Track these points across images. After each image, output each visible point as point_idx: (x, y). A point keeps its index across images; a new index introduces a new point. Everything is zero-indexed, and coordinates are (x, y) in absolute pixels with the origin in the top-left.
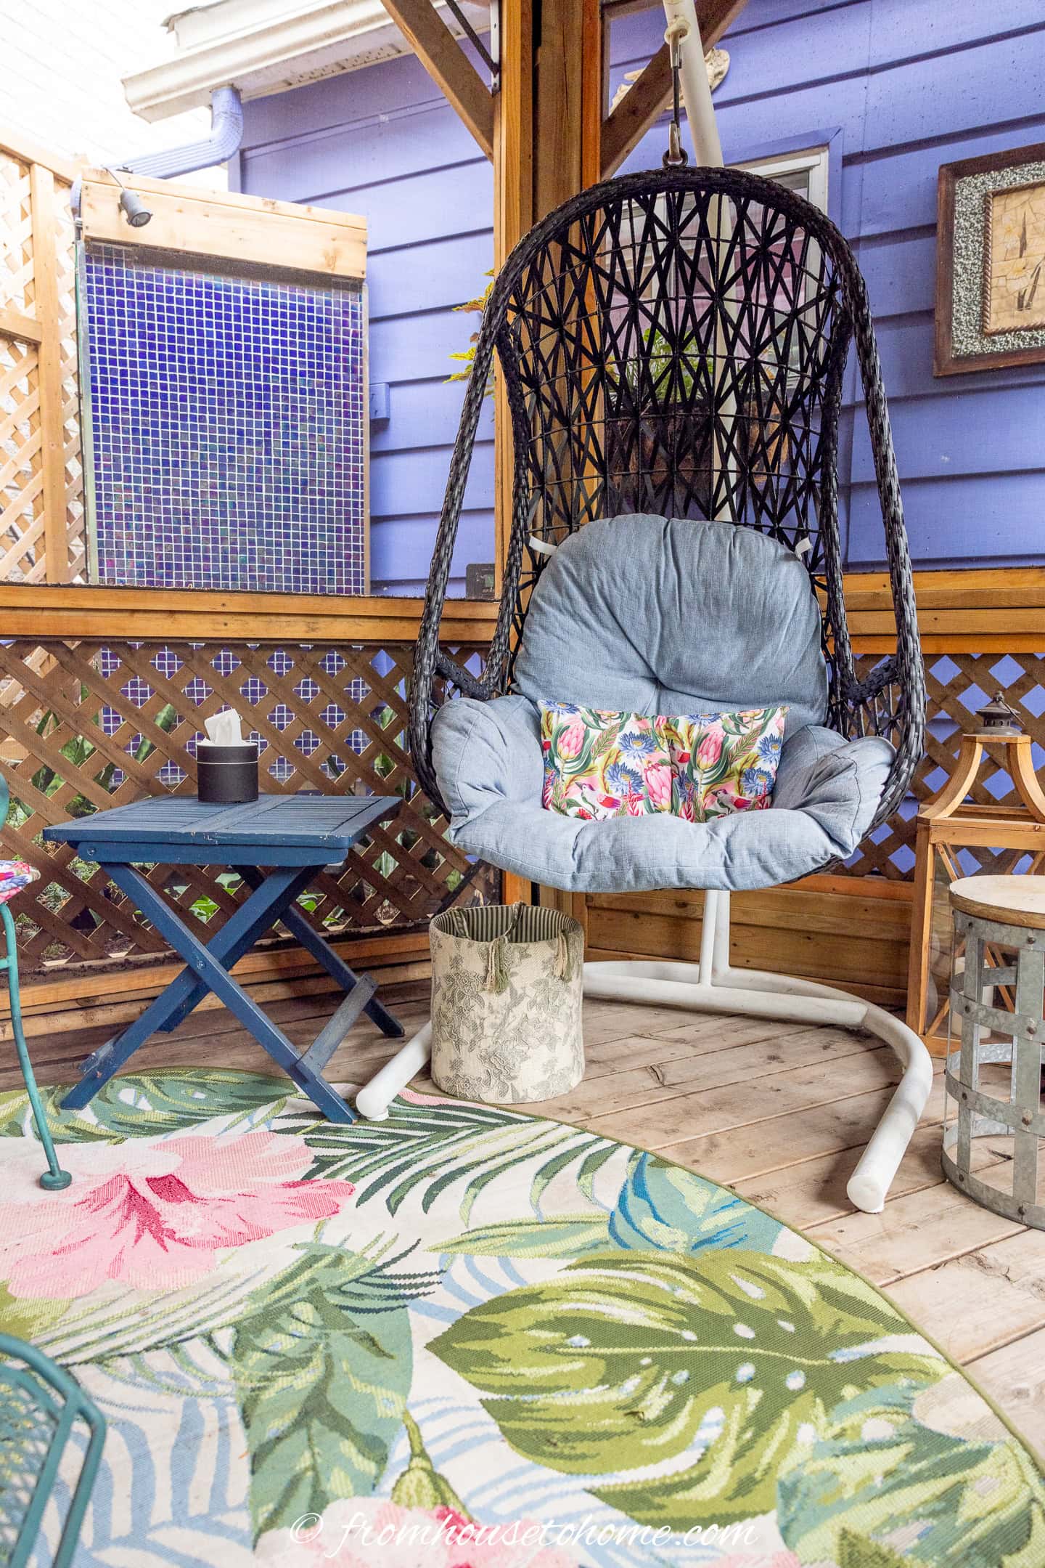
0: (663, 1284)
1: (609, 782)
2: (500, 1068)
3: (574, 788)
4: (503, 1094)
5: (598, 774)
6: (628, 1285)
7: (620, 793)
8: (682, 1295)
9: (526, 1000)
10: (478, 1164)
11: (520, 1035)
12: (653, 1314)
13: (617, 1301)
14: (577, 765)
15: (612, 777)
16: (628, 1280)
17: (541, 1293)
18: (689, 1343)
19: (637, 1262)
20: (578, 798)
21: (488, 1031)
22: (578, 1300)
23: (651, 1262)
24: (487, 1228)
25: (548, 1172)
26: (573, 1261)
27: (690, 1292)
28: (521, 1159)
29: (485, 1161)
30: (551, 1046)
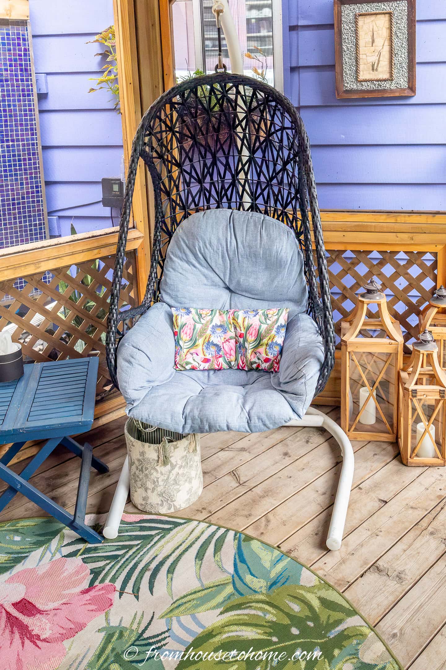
0: (260, 613)
1: (205, 351)
2: (167, 498)
3: (189, 355)
4: (169, 509)
5: (200, 348)
6: (246, 617)
7: (210, 356)
8: (269, 617)
9: (178, 466)
10: (168, 557)
11: (176, 482)
12: (259, 631)
13: (244, 628)
14: (190, 344)
15: (207, 348)
16: (246, 615)
17: (212, 631)
18: (275, 643)
19: (248, 603)
20: (190, 360)
21: (161, 483)
22: (229, 632)
23: (254, 602)
24: (182, 598)
25: (200, 556)
26: (221, 609)
27: (272, 616)
28: (186, 550)
29: (170, 555)
30: (190, 482)
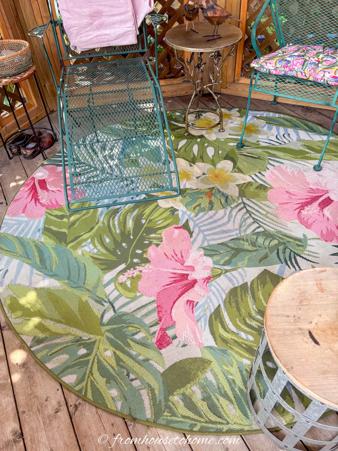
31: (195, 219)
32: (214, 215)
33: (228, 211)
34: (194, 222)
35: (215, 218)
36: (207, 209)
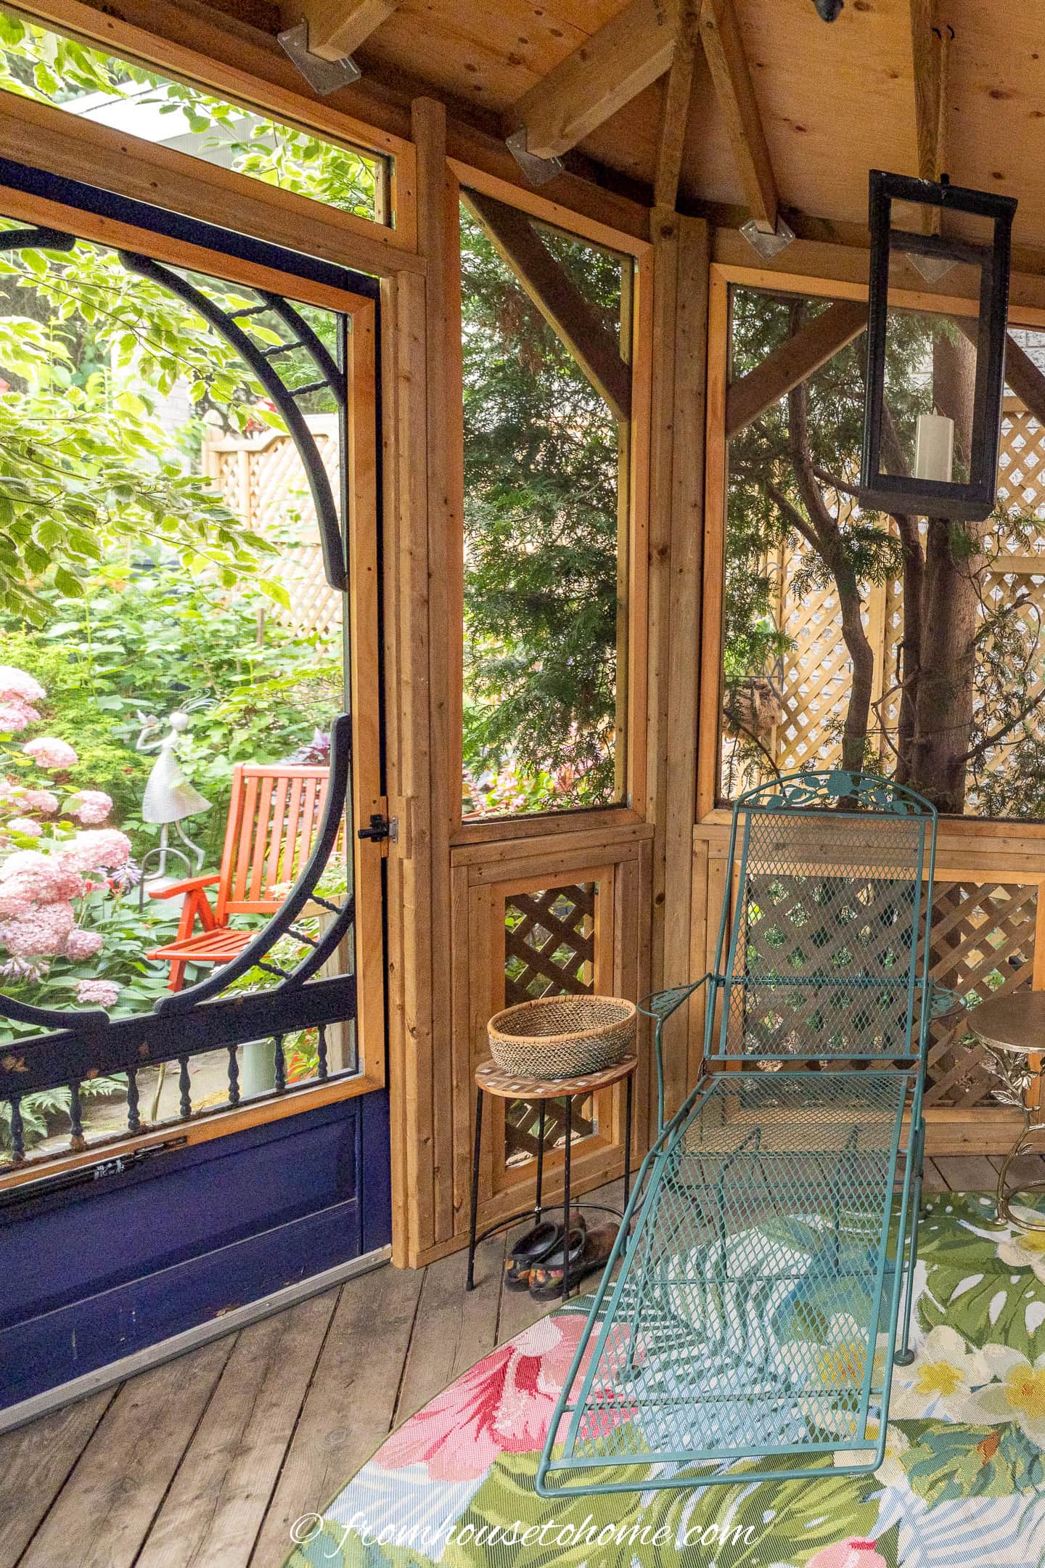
31: (922, 1520)
32: (981, 1511)
33: (1024, 1503)
34: (918, 1528)
35: (980, 1523)
36: (967, 1489)
